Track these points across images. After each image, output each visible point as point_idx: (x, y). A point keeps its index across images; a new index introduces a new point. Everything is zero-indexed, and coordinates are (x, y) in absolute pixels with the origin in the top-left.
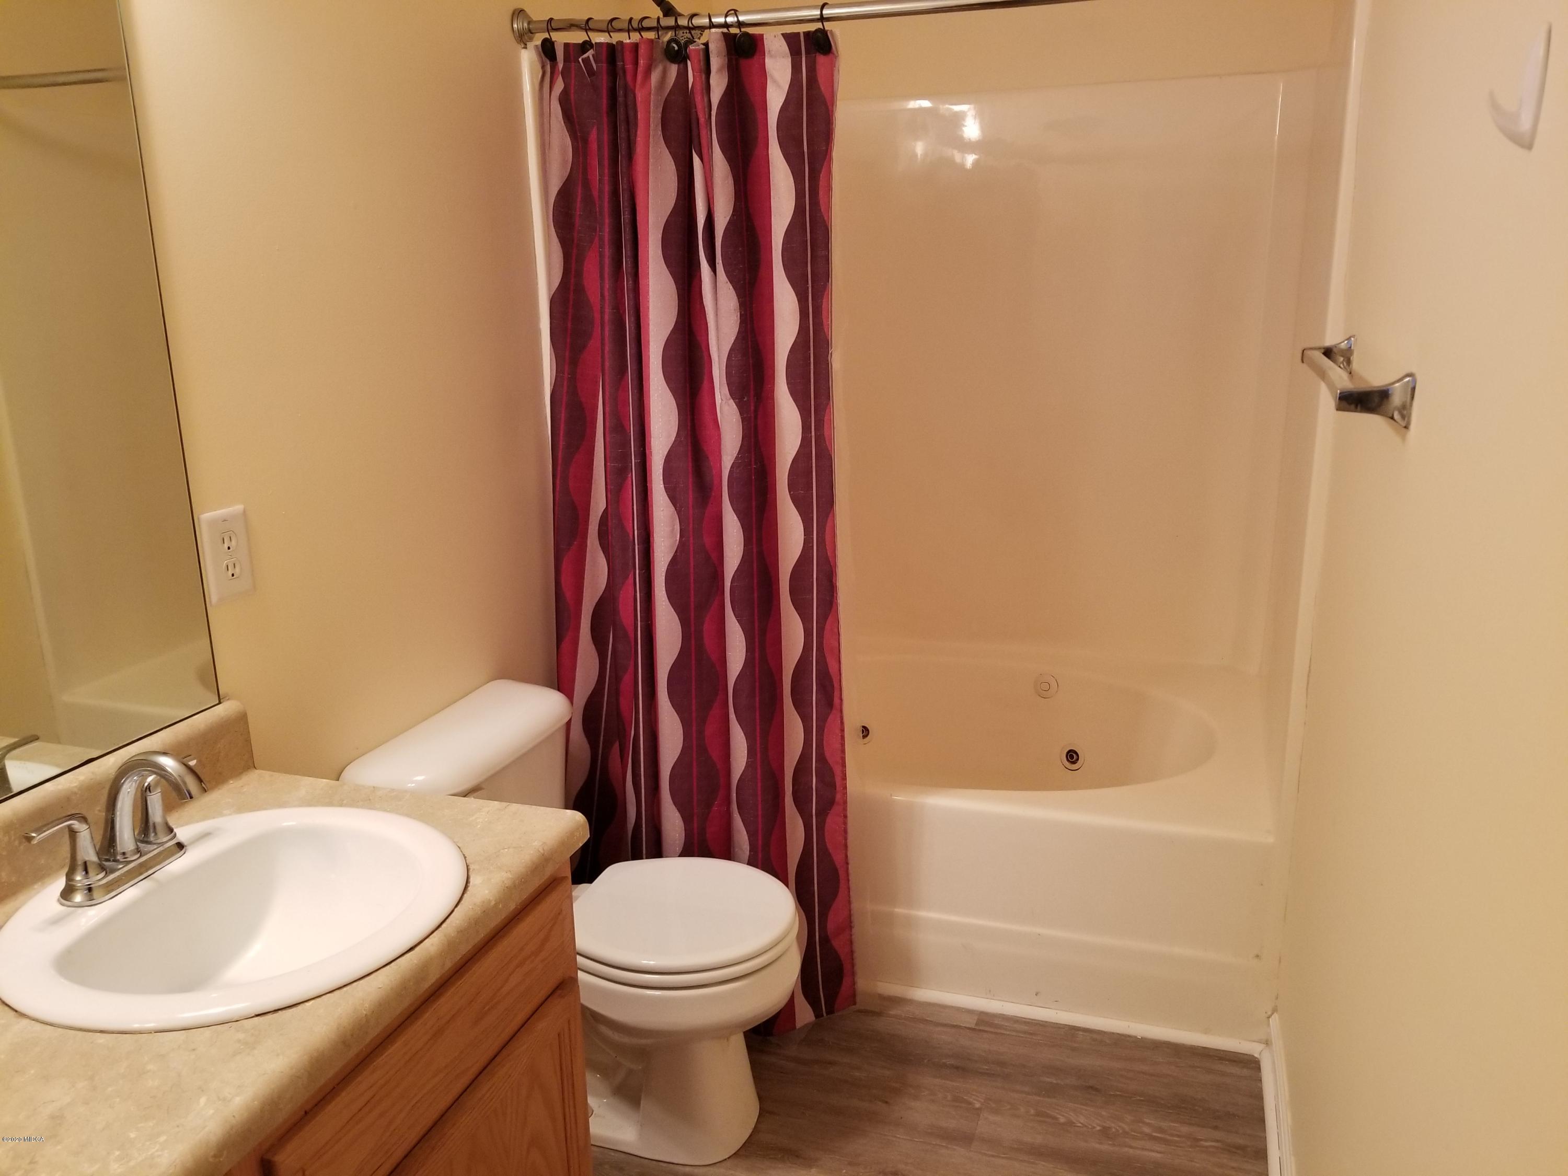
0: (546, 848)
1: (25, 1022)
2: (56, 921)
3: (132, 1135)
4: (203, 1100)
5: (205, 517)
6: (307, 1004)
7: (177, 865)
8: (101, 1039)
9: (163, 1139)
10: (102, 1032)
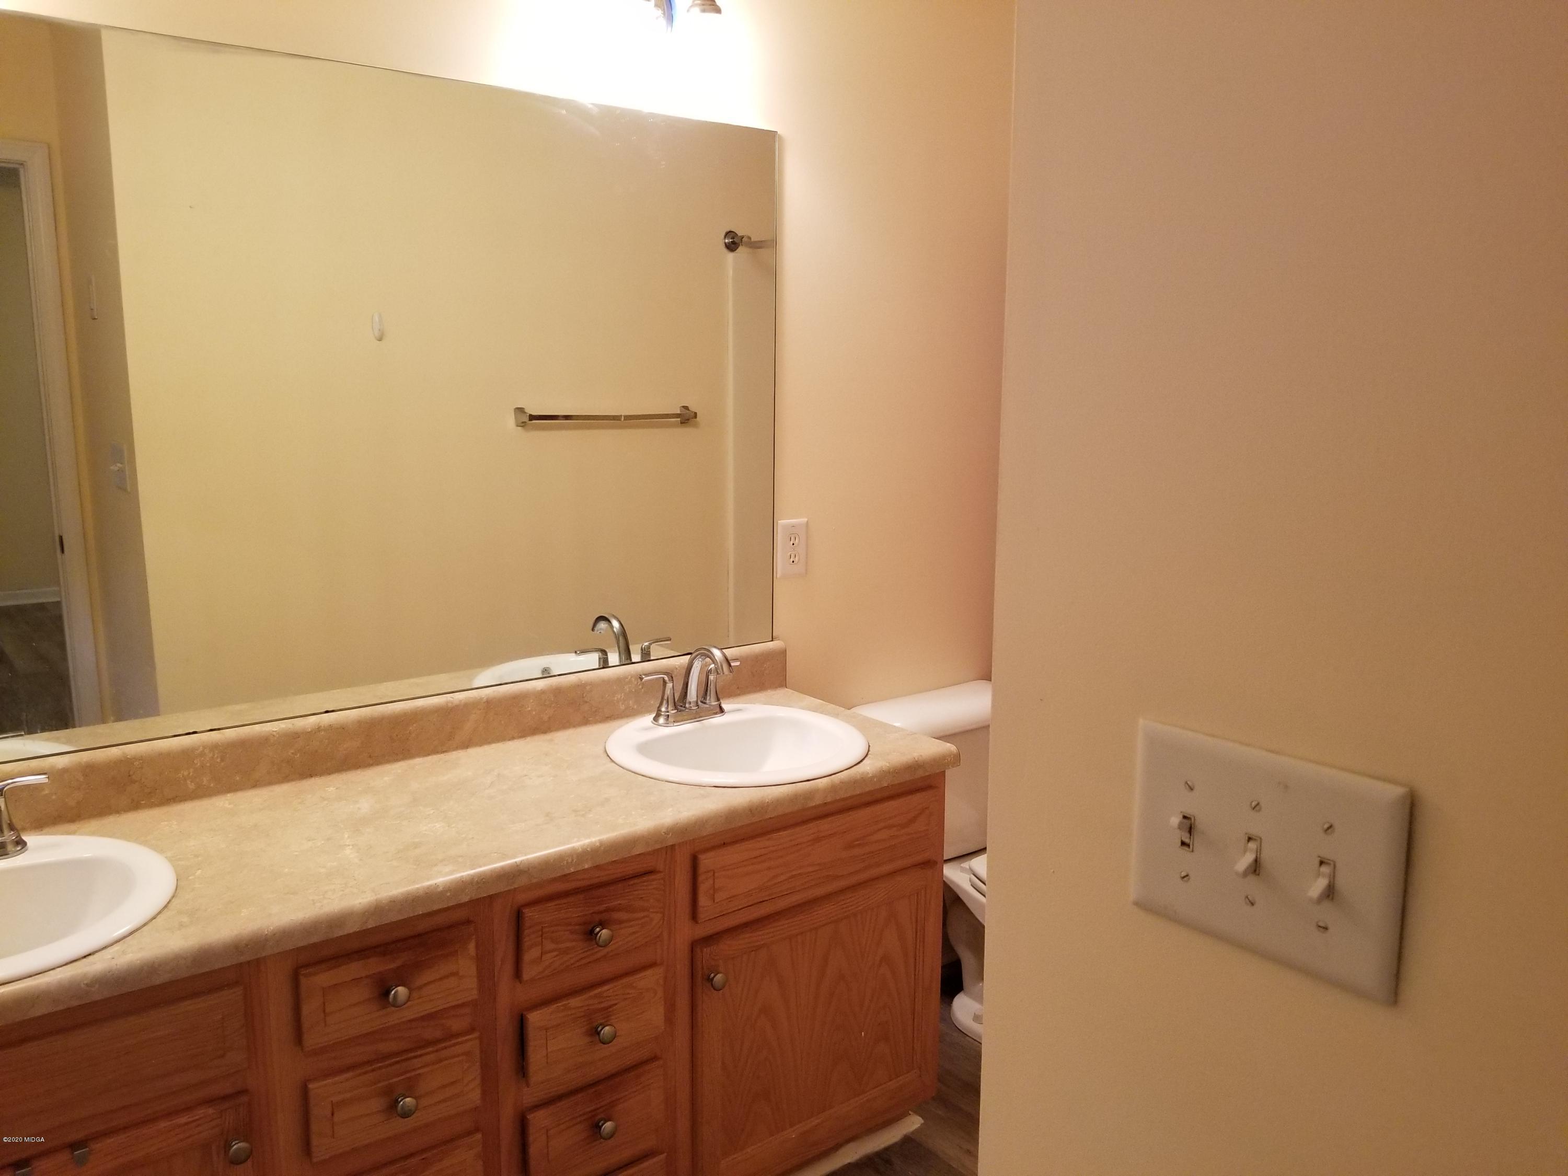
0: (920, 758)
1: (613, 764)
2: (647, 729)
3: (633, 813)
4: (671, 809)
5: (781, 523)
6: (741, 789)
7: (718, 720)
8: (640, 778)
9: (645, 817)
10: (643, 775)
